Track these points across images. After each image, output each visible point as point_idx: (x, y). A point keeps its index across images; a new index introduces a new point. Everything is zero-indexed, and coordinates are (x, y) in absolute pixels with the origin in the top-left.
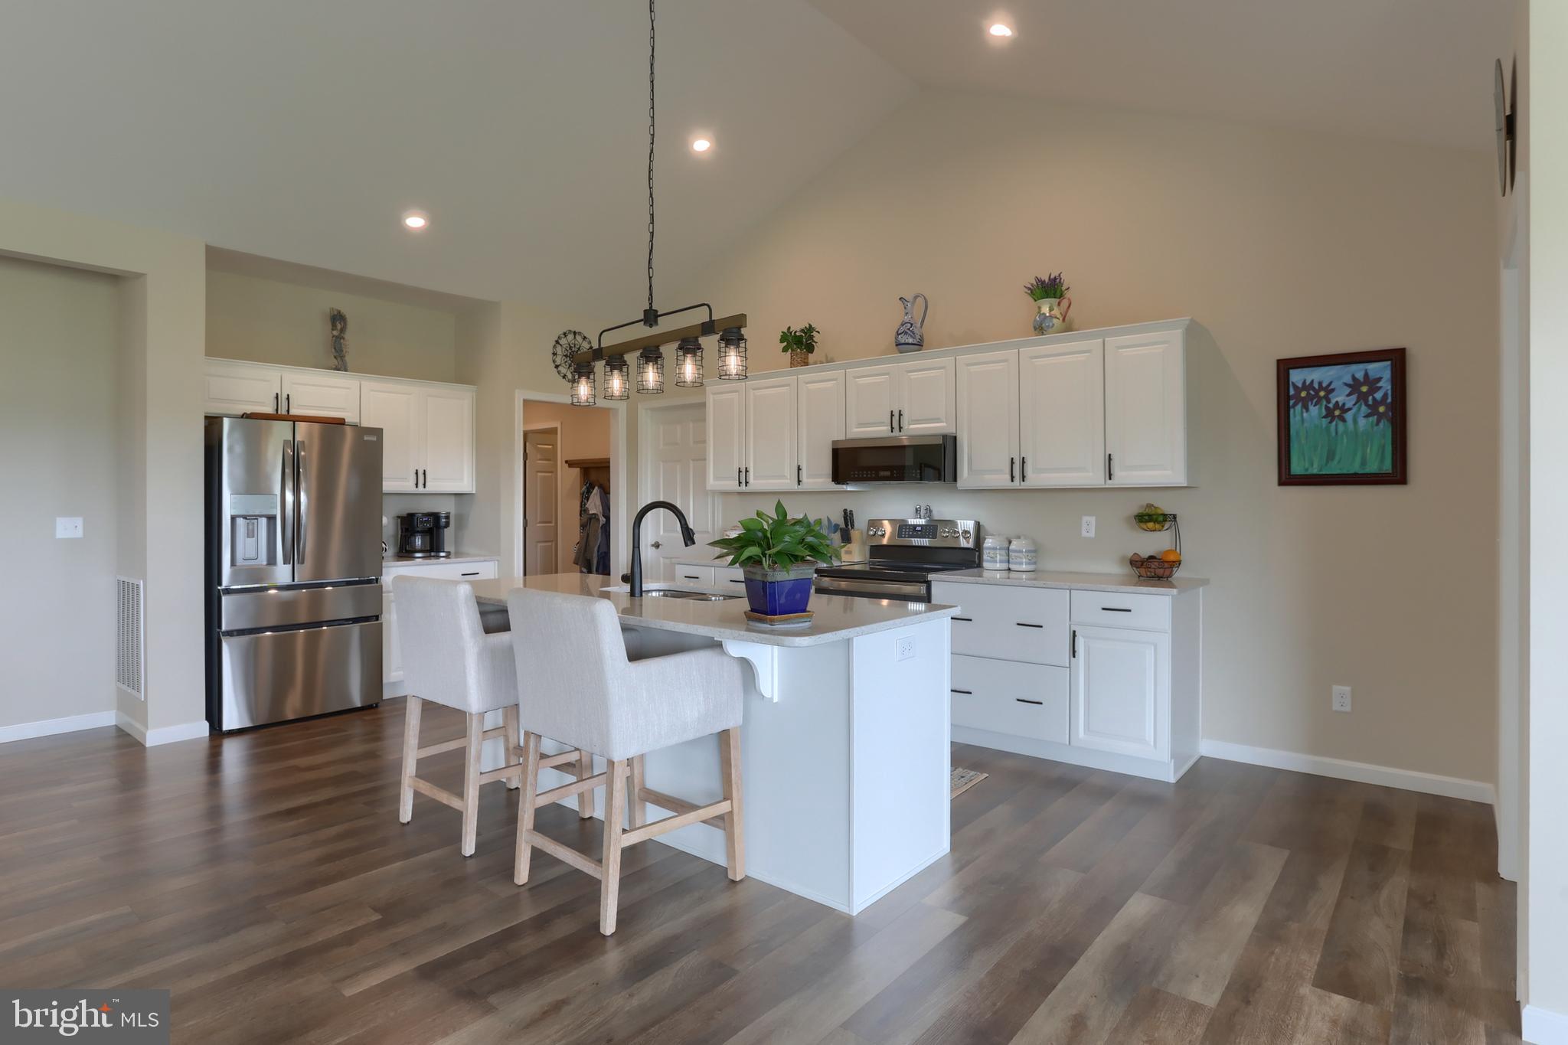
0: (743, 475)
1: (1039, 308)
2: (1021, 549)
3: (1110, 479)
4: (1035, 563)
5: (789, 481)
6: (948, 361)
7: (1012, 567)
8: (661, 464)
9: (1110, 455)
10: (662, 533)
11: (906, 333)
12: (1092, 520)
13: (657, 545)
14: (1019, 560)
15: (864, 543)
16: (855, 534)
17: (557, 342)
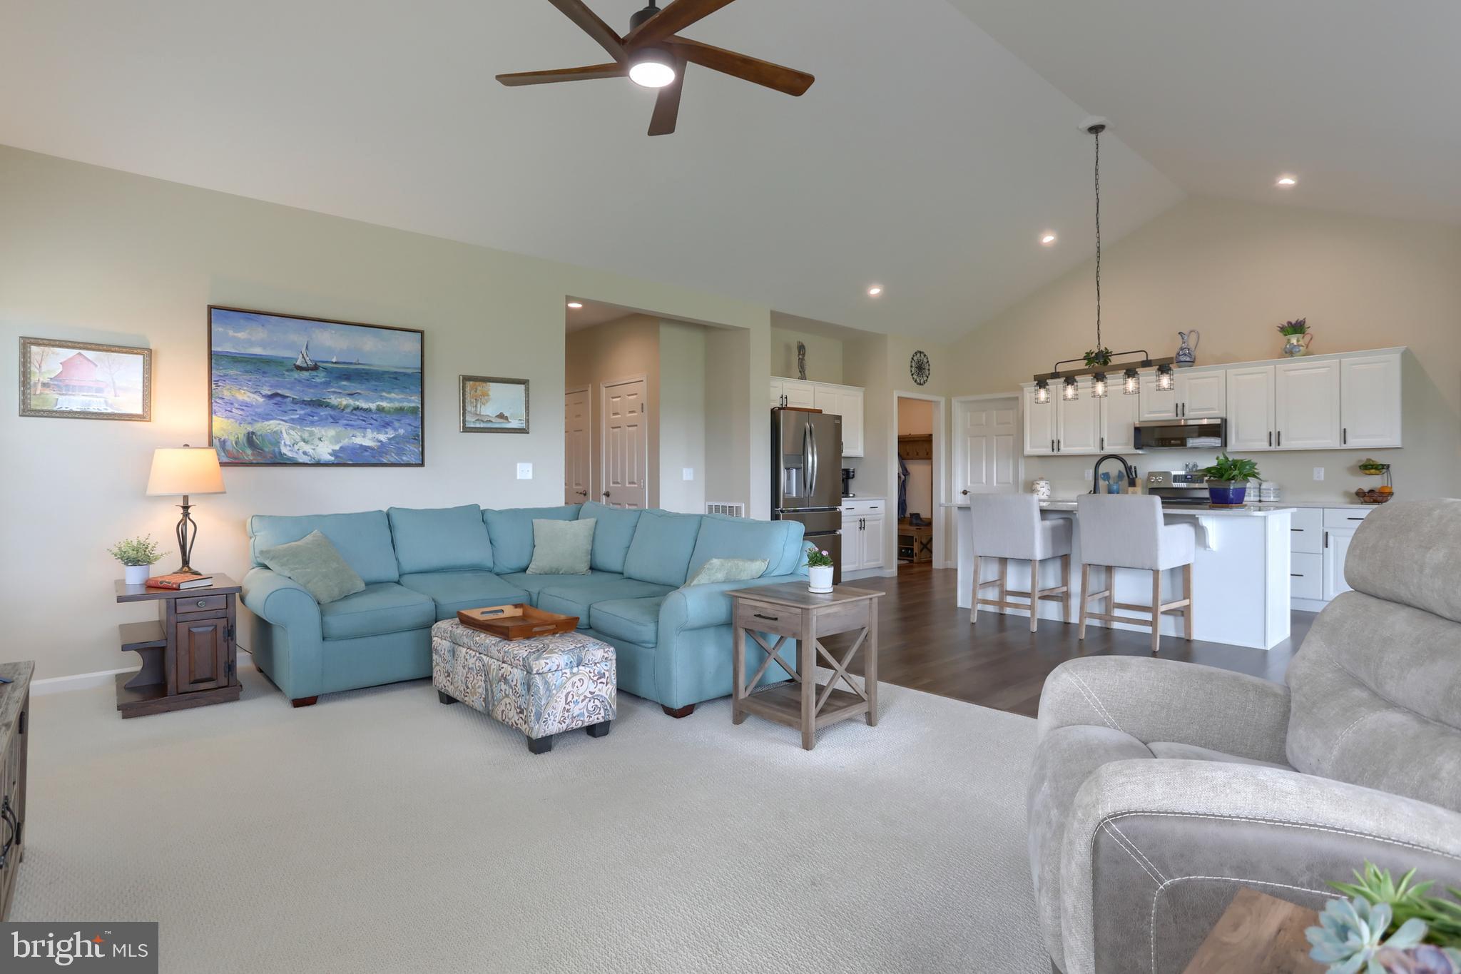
0: (1055, 445)
1: (1289, 340)
2: (1269, 487)
3: (1345, 443)
4: (1279, 497)
5: (1093, 448)
6: (1221, 373)
7: (1262, 499)
8: (969, 438)
9: (1345, 430)
10: (969, 484)
11: (1186, 355)
12: (1322, 471)
13: (965, 493)
14: (1268, 495)
15: (1143, 488)
16: (1138, 481)
17: (913, 359)
